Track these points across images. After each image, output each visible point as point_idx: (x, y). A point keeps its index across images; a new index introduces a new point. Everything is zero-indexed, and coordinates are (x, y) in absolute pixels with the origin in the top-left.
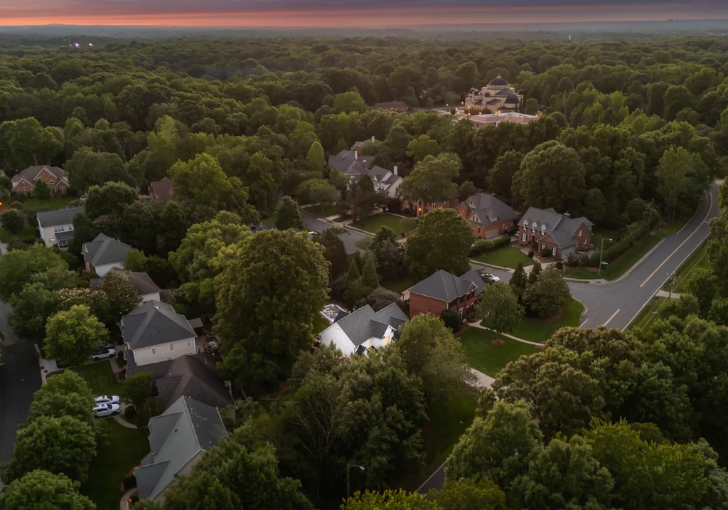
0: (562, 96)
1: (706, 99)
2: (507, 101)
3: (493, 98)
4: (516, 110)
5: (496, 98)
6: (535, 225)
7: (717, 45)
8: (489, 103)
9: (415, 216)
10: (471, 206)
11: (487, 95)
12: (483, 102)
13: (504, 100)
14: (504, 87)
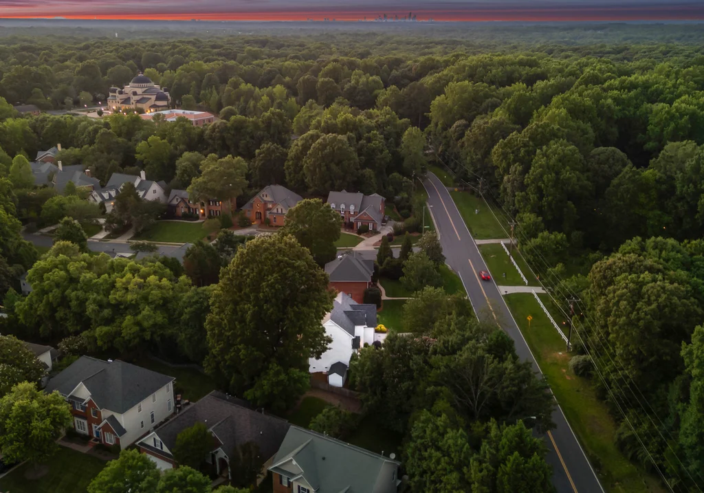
0: (212, 91)
1: (348, 89)
2: (157, 99)
3: (140, 97)
4: (167, 107)
5: (145, 96)
6: (343, 206)
7: (272, 43)
8: (138, 102)
9: (197, 218)
10: (265, 198)
11: (135, 93)
12: (132, 101)
13: (154, 97)
14: (149, 85)
